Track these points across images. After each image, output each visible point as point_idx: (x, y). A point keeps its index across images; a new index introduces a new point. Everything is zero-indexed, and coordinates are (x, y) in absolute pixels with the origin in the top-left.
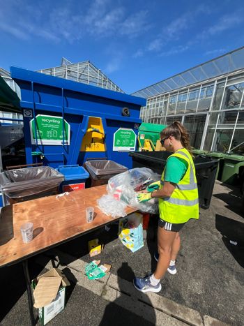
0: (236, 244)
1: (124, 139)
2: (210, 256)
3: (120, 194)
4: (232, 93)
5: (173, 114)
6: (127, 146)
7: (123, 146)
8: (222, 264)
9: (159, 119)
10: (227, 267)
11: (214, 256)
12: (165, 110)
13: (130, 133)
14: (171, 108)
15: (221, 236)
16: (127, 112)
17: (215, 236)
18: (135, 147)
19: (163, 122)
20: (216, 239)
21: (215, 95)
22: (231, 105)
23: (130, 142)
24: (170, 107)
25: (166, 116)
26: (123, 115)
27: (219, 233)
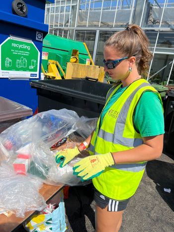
0: (169, 191)
1: (19, 57)
2: (149, 216)
3: (26, 162)
4: (151, 8)
5: (85, 26)
6: (25, 70)
7: (17, 69)
8: (162, 221)
9: (66, 32)
10: (167, 223)
11: (153, 215)
12: (74, 19)
13: (29, 48)
14: (82, 18)
15: (154, 185)
16: (21, 9)
17: (149, 187)
18: (37, 73)
19: (71, 37)
20: (151, 190)
21: (135, 7)
22: (150, 23)
23: (29, 64)
24: (80, 15)
25: (75, 27)
26: (14, 12)
27: (152, 181)
